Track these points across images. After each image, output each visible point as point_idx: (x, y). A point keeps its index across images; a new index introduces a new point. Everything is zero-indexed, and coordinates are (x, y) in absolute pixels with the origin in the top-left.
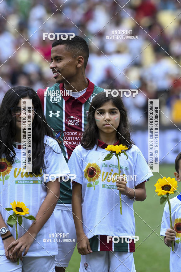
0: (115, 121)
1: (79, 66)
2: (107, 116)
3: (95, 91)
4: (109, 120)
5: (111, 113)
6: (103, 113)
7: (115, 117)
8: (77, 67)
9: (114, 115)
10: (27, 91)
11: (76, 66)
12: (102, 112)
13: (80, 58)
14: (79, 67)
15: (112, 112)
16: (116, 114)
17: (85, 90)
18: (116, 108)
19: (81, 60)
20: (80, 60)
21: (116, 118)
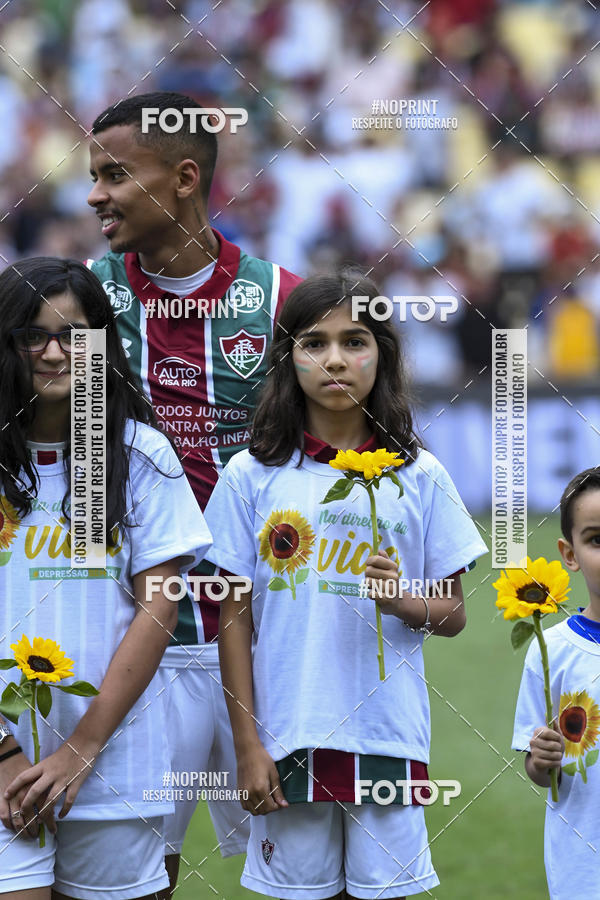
0: (362, 370)
1: (185, 193)
2: (335, 354)
3: (245, 272)
4: (342, 368)
5: (347, 345)
6: (322, 346)
7: (360, 359)
8: (179, 196)
9: (357, 350)
10: (65, 271)
11: (176, 192)
12: (318, 342)
13: (185, 167)
14: (186, 195)
15: (350, 340)
16: (364, 347)
17: (210, 269)
18: (364, 328)
19: (191, 171)
20: (186, 172)
21: (364, 363)
